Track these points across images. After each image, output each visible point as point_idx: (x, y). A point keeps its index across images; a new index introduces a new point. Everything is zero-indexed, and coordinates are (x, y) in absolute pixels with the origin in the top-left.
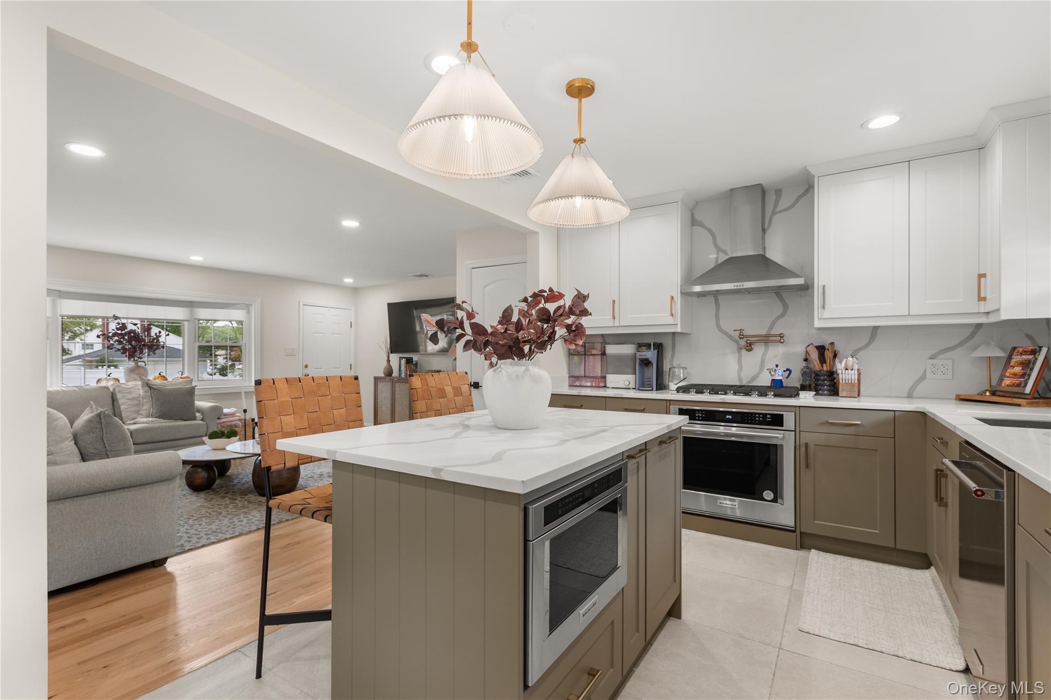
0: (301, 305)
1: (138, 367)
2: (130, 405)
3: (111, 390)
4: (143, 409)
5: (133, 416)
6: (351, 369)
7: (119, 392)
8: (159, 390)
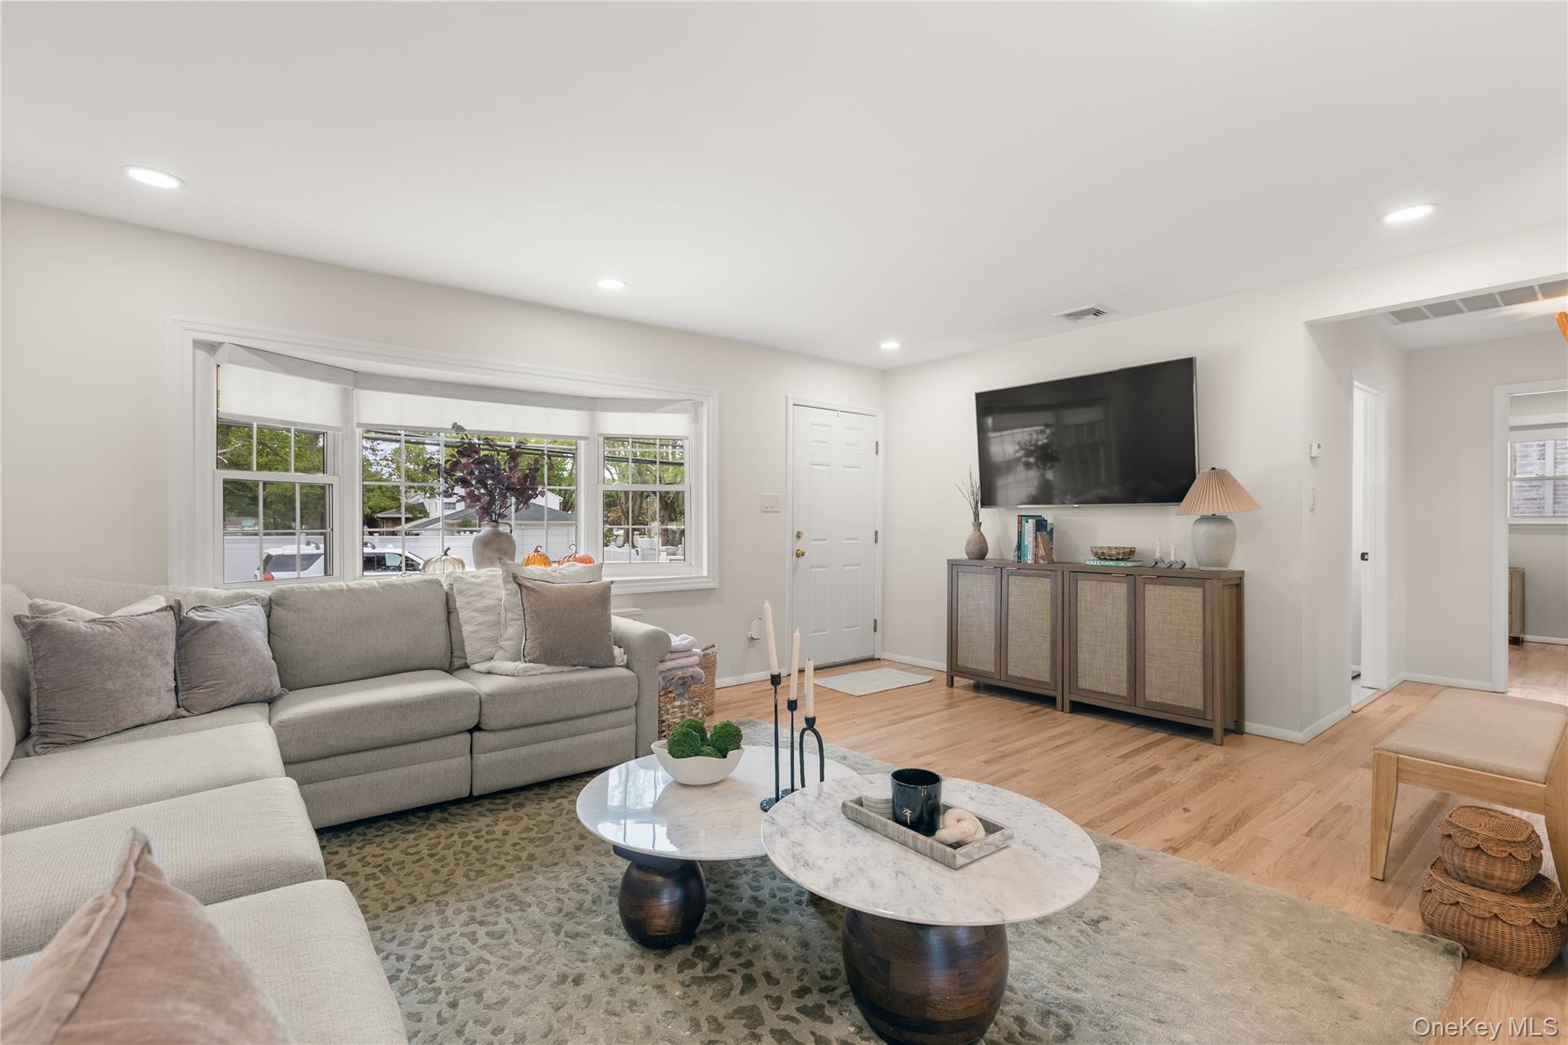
0: (791, 403)
1: (498, 535)
2: (479, 624)
3: (446, 588)
4: (506, 636)
5: (486, 651)
6: (876, 541)
7: (461, 592)
8: (538, 592)
